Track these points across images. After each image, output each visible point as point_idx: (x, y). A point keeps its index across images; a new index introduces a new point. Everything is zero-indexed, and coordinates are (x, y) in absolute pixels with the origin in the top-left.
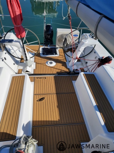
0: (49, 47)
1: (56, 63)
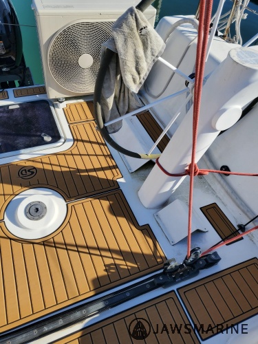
0: (11, 103)
1: (67, 205)
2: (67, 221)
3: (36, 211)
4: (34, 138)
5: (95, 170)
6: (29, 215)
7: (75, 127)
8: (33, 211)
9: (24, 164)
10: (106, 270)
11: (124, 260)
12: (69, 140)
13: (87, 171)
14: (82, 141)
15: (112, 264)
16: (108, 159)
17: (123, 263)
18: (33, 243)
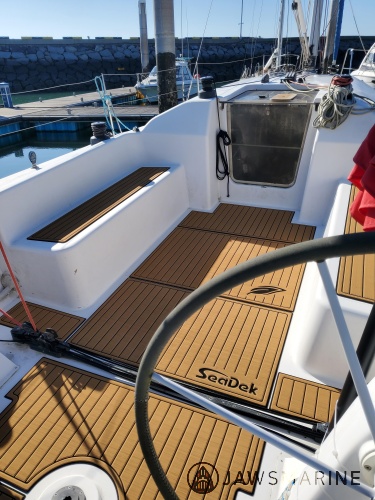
1: (29, 491)
11: (63, 384)
15: (76, 389)
17: (67, 383)
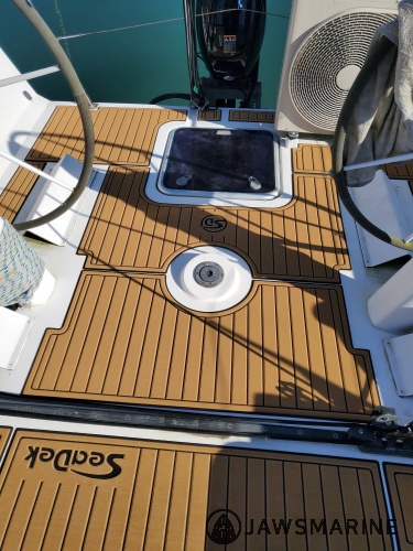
0: (221, 127)
1: (253, 282)
2: (245, 303)
3: (208, 275)
4: (237, 181)
5: (310, 247)
6: (198, 276)
7: (301, 180)
8: (204, 273)
9: (212, 212)
10: (279, 388)
11: (311, 386)
12: (286, 196)
13: (297, 244)
14: (306, 201)
15: (291, 384)
16: (337, 238)
17: (309, 389)
18: (192, 315)
